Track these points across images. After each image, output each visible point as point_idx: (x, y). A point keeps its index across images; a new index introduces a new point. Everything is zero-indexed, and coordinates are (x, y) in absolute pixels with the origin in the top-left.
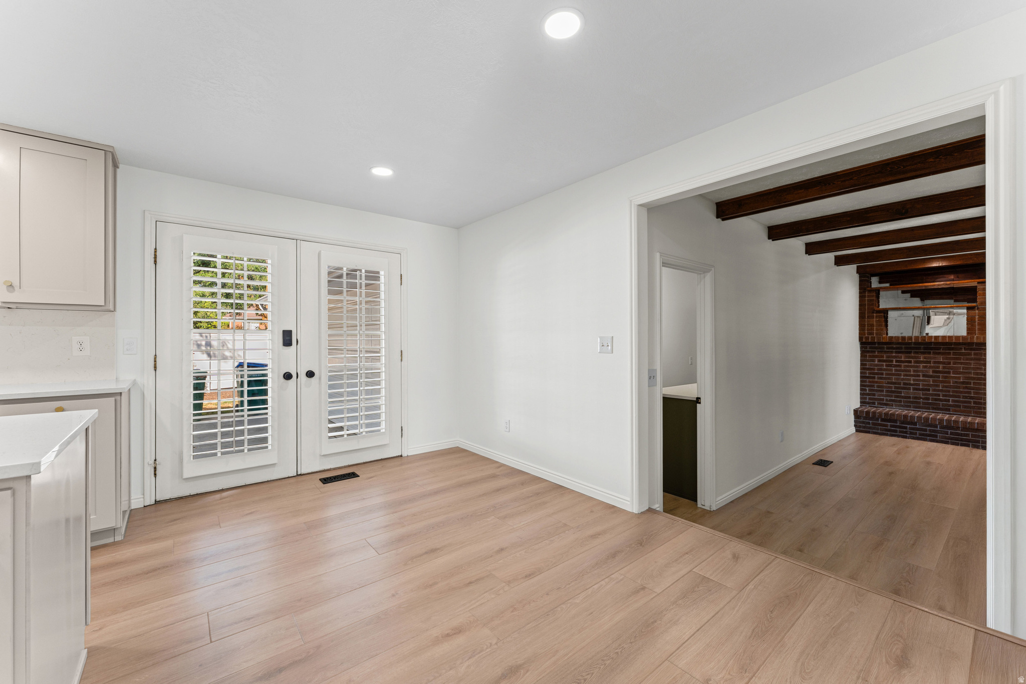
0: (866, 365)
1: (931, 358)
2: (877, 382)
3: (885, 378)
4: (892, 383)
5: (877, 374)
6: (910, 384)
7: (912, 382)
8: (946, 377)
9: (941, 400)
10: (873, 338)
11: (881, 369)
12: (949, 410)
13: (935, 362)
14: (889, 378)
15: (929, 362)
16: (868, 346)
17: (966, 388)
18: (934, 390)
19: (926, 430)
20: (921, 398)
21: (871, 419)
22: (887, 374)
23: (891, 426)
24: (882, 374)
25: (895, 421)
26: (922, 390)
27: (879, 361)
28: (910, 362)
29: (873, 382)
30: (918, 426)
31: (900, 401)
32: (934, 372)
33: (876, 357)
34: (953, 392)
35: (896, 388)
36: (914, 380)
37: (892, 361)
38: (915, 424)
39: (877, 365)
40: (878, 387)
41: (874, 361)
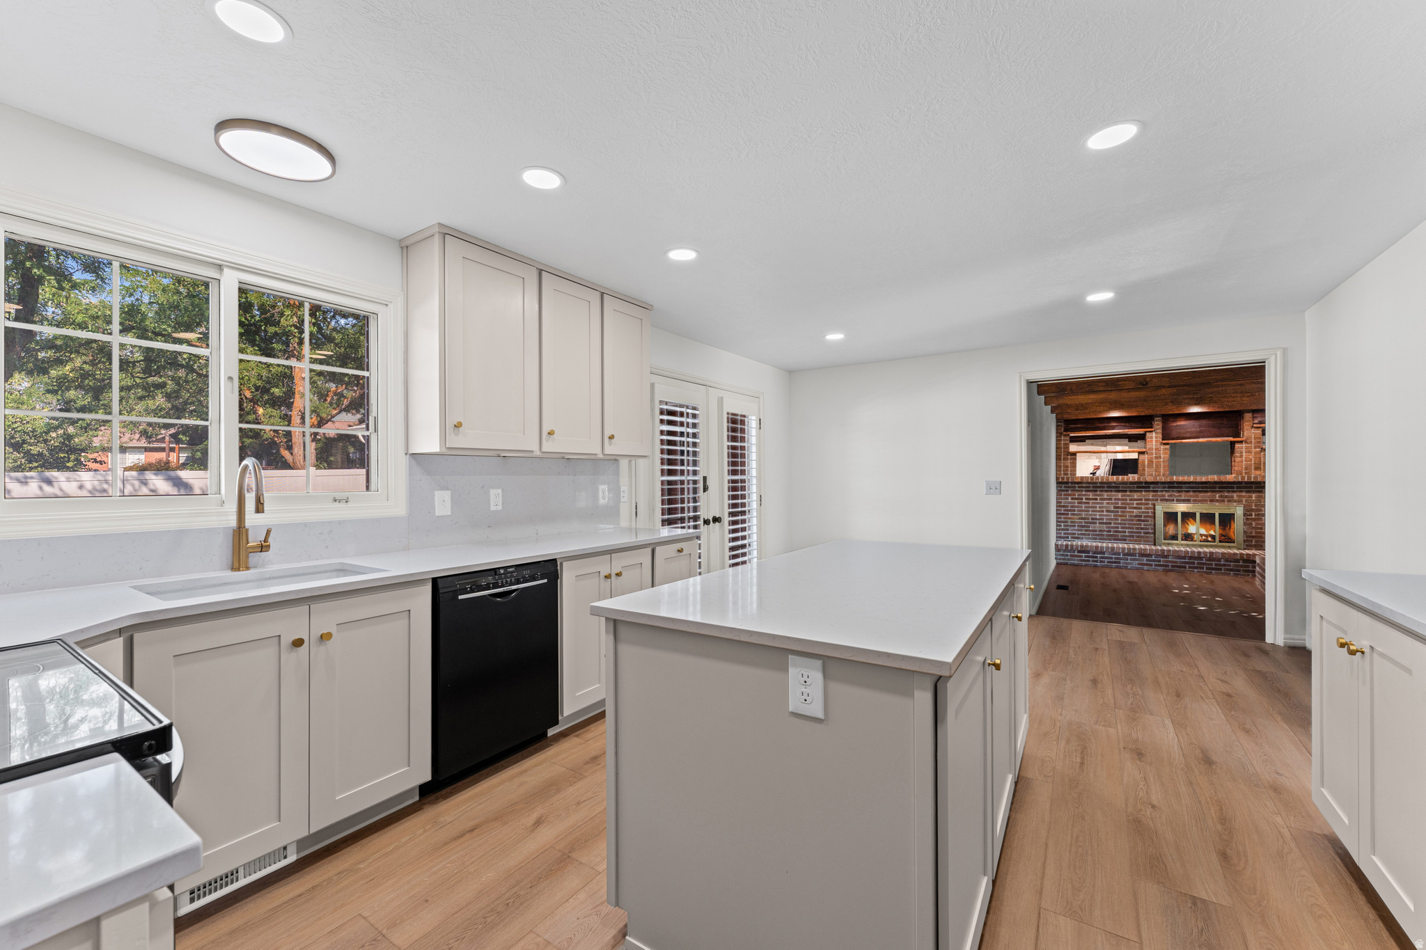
0: (1061, 502)
1: (1112, 496)
2: (1070, 518)
3: (1077, 515)
4: (1082, 519)
5: (1070, 510)
6: (1096, 519)
7: (1098, 517)
8: (1123, 512)
9: (1120, 532)
10: (1068, 478)
11: (1073, 506)
12: (1125, 540)
13: (1115, 499)
14: (1080, 515)
15: (1111, 499)
16: (1063, 486)
17: (1139, 520)
18: (1115, 523)
19: (1112, 558)
20: (1105, 531)
21: (1069, 551)
22: (1078, 511)
23: (1086, 557)
24: (1074, 511)
25: (1088, 552)
26: (1106, 523)
27: (1072, 499)
28: (1096, 499)
29: (1067, 518)
30: (1106, 555)
31: (1089, 535)
32: (1115, 507)
33: (1070, 495)
34: (1129, 524)
35: (1086, 523)
36: (1100, 515)
37: (1082, 499)
38: (1104, 553)
39: (1070, 503)
40: (1072, 522)
41: (1067, 499)
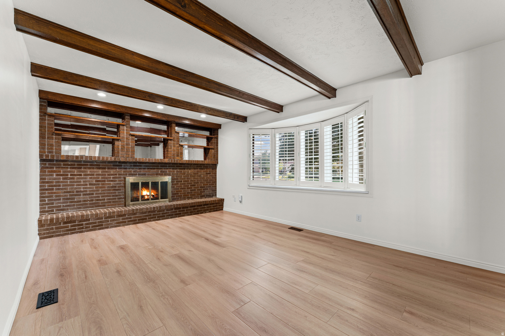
0: (45, 179)
1: (94, 172)
2: (55, 193)
3: (62, 189)
4: (67, 192)
5: (55, 186)
6: (81, 192)
7: (82, 190)
8: (103, 184)
9: (100, 200)
10: (53, 156)
11: (59, 182)
12: (104, 206)
13: (97, 175)
14: (65, 189)
15: (93, 175)
16: (47, 163)
17: (114, 190)
18: (96, 194)
19: (95, 223)
20: (88, 200)
21: (55, 224)
22: (64, 186)
23: (72, 226)
24: (60, 186)
25: (74, 221)
26: (89, 194)
27: (57, 175)
28: (81, 175)
29: (52, 193)
30: (91, 221)
31: (74, 205)
32: (96, 181)
33: (55, 172)
34: (108, 193)
35: (70, 195)
36: (83, 188)
37: (67, 175)
38: (89, 220)
39: (55, 179)
40: (56, 196)
41: (52, 175)
